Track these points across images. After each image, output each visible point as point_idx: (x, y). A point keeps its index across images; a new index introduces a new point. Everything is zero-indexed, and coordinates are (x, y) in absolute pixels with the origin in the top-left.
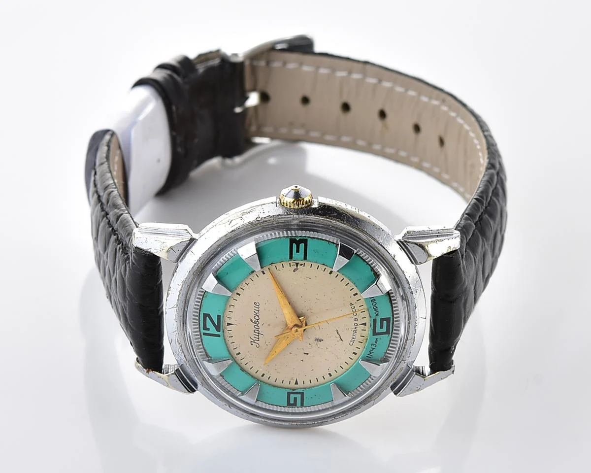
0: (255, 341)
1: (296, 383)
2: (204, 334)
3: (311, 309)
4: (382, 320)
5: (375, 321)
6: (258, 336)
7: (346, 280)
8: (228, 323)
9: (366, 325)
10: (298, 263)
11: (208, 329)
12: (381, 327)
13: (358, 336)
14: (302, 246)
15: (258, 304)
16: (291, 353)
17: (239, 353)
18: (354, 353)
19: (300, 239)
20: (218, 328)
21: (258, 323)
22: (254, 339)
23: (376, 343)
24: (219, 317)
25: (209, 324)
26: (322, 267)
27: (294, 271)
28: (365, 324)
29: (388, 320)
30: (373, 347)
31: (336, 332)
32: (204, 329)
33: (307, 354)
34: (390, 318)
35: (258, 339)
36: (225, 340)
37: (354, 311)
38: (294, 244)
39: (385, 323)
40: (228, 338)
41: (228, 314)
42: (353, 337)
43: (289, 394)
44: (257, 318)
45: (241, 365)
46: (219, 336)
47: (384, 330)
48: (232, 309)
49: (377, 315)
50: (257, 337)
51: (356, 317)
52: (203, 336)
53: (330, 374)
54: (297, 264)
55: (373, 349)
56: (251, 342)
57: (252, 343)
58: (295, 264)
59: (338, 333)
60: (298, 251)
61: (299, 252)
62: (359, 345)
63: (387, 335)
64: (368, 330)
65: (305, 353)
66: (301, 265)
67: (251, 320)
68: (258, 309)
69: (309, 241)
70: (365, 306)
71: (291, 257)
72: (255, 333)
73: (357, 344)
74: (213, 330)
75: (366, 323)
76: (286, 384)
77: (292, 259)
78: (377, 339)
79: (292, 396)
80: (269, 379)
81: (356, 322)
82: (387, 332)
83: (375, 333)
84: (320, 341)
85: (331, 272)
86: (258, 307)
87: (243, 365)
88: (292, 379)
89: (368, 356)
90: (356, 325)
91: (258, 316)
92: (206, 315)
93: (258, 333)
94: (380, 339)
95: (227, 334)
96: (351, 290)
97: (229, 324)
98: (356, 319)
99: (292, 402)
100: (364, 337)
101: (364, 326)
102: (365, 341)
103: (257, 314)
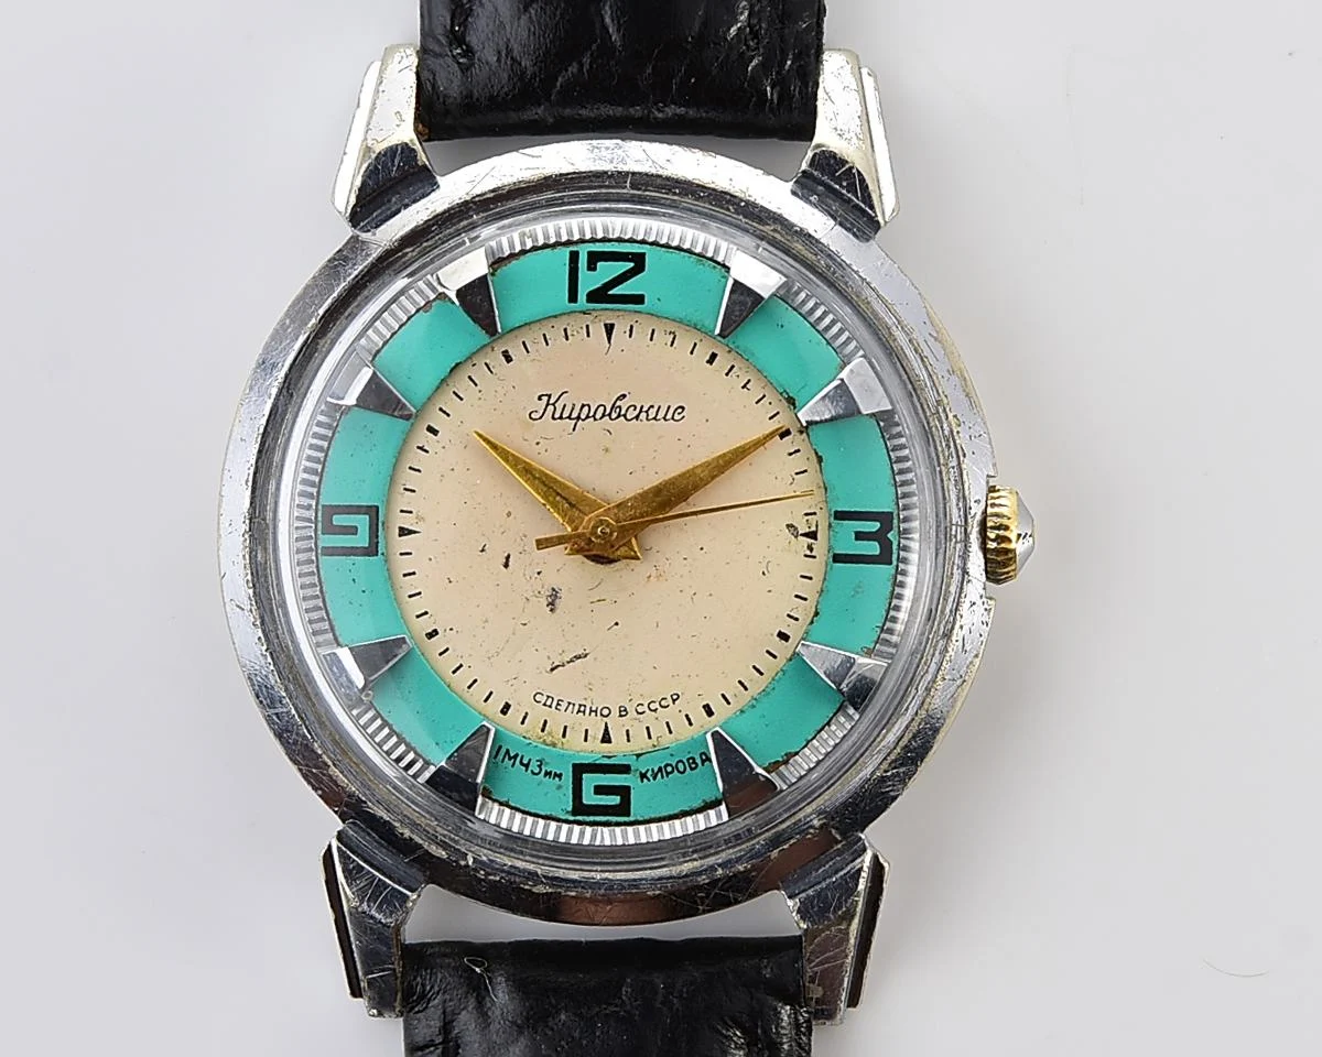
0: (551, 408)
1: (404, 532)
2: (574, 257)
4: (624, 792)
5: (625, 769)
6: (569, 417)
7: (757, 685)
8: (612, 326)
9: (603, 741)
10: (816, 539)
11: (592, 267)
12: (599, 790)
13: (568, 717)
14: (873, 548)
15: (677, 417)
16: (509, 514)
17: (508, 359)
18: (507, 706)
19: (891, 543)
20: (598, 296)
21: (614, 415)
22: (559, 406)
23: (548, 774)
24: (639, 299)
25: (609, 271)
26: (804, 611)
27: (788, 526)
28: (606, 739)
29: (624, 808)
30: (534, 767)
31: (581, 652)
32: (591, 254)
33: (506, 565)
34: (628, 815)
35: (557, 416)
36: (555, 317)
37: (653, 706)
38: (878, 525)
39: (615, 800)
40: (560, 325)
41: (643, 328)
42: (564, 705)
43: (373, 512)
44: (631, 414)
45: (470, 363)
46: (573, 297)
47: (589, 798)
48: (662, 338)
49: (643, 776)
50: (565, 415)
51: (632, 714)
52: (566, 251)
53: (435, 632)
54: (813, 535)
55: (527, 766)
56: (550, 396)
57: (545, 399)
58: (813, 529)
59: (579, 657)
60: (860, 536)
61: (857, 539)
62: (534, 724)
63: (570, 809)
64: (594, 751)
65: (508, 557)
66: (810, 548)
67: (624, 396)
68: (660, 416)
69: (885, 571)
70: (667, 740)
71: (841, 516)
72: (578, 408)
73: (538, 713)
74: (589, 281)
75: (609, 741)
76: (404, 501)
77: (836, 518)
78: (560, 776)
79: (362, 521)
80: (421, 448)
81: (615, 712)
82: (579, 808)
83: (580, 770)
84: (551, 604)
85: (783, 636)
86: (669, 416)
87: (469, 370)
88: (420, 519)
89: (503, 751)
90: (606, 712)
91: (637, 417)
92: (639, 262)
93: (578, 418)
94: (559, 787)
95: (576, 325)
96: (723, 696)
97: (609, 329)
98: (623, 712)
99: (338, 520)
100: (564, 736)
101: (600, 737)
102: (549, 739)
103: (643, 415)
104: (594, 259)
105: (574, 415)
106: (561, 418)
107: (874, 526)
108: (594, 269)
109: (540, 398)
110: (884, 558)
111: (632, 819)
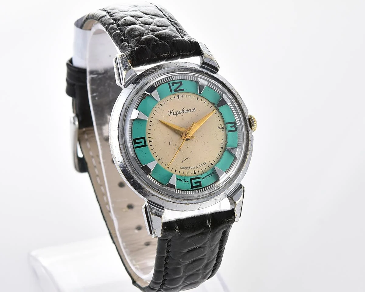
0: (171, 113)
1: (150, 141)
2: (169, 84)
3: (197, 141)
4: (200, 182)
5: (199, 178)
7: (219, 157)
8: (179, 96)
9: (194, 174)
11: (173, 85)
12: (196, 183)
13: (187, 170)
14: (234, 129)
15: (194, 111)
16: (168, 134)
17: (162, 105)
18: (176, 170)
19: (236, 127)
20: (176, 90)
21: (183, 112)
22: (173, 112)
23: (186, 181)
24: (183, 90)
25: (176, 86)
26: (224, 142)
27: (218, 127)
28: (195, 173)
29: (200, 186)
30: (183, 181)
31: (187, 158)
33: (170, 144)
36: (168, 95)
37: (202, 165)
39: (198, 184)
40: (170, 97)
41: (184, 94)
42: (186, 168)
43: (144, 138)
44: (186, 112)
45: (154, 107)
46: (171, 92)
47: (194, 185)
48: (188, 96)
49: (203, 178)
50: (174, 114)
51: (198, 167)
52: (167, 84)
53: (160, 159)
54: (223, 128)
55: (182, 181)
56: (171, 111)
59: (187, 159)
60: (231, 127)
62: (182, 172)
64: (193, 176)
65: (170, 143)
66: (223, 130)
67: (184, 108)
68: (191, 111)
69: (236, 132)
70: (205, 171)
71: (226, 124)
72: (176, 112)
73: (182, 171)
74: (173, 88)
76: (148, 136)
78: (188, 181)
79: (142, 140)
80: (150, 125)
81: (195, 168)
82: (192, 187)
83: (191, 180)
85: (222, 148)
87: (154, 109)
88: (152, 138)
89: (177, 179)
90: (194, 168)
91: (187, 112)
92: (181, 83)
93: (177, 114)
94: (188, 184)
95: (172, 96)
96: (214, 161)
97: (178, 96)
98: (197, 167)
99: (137, 141)
100: (187, 174)
101: (194, 173)
102: (185, 175)
103: (188, 111)
104: (173, 84)
105: (176, 114)
106: (173, 115)
107: (233, 125)
108: (174, 86)
109: (169, 112)
110: (236, 130)
111: (202, 187)
